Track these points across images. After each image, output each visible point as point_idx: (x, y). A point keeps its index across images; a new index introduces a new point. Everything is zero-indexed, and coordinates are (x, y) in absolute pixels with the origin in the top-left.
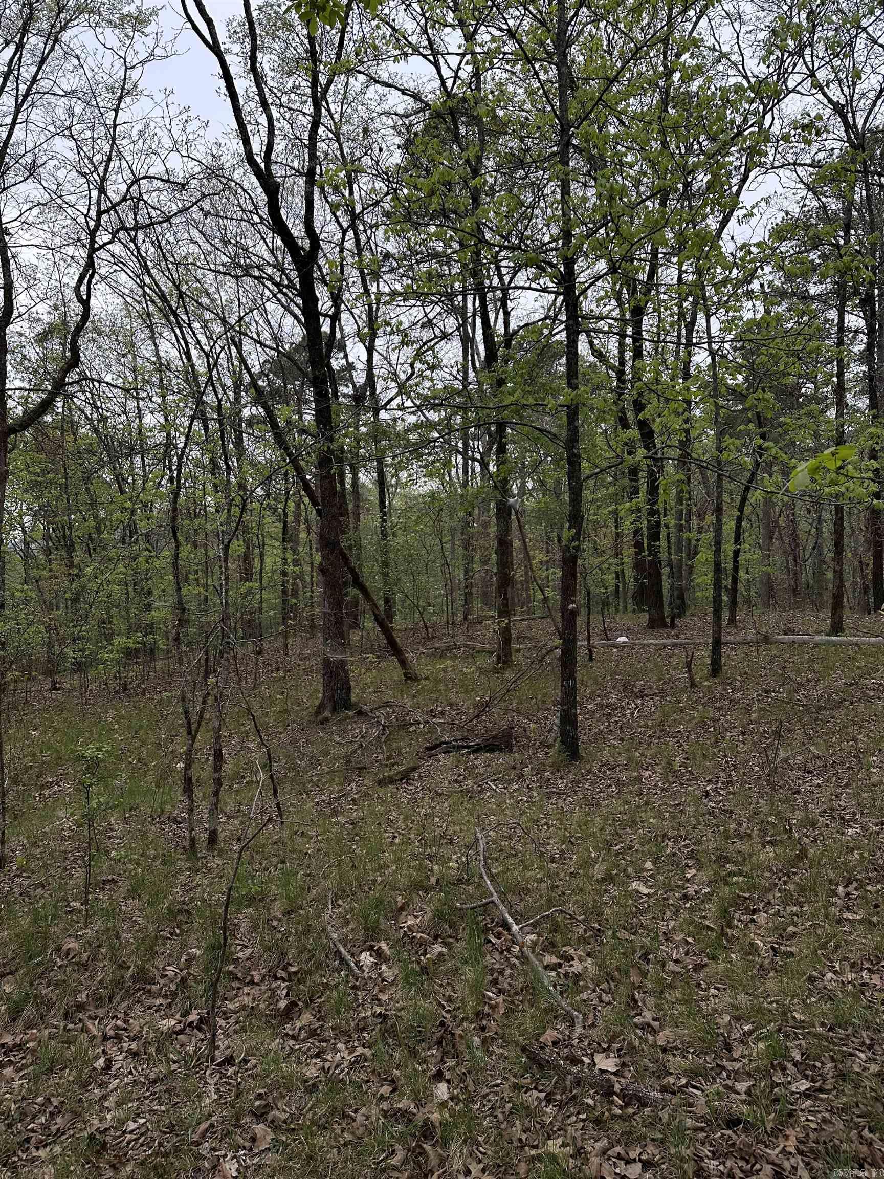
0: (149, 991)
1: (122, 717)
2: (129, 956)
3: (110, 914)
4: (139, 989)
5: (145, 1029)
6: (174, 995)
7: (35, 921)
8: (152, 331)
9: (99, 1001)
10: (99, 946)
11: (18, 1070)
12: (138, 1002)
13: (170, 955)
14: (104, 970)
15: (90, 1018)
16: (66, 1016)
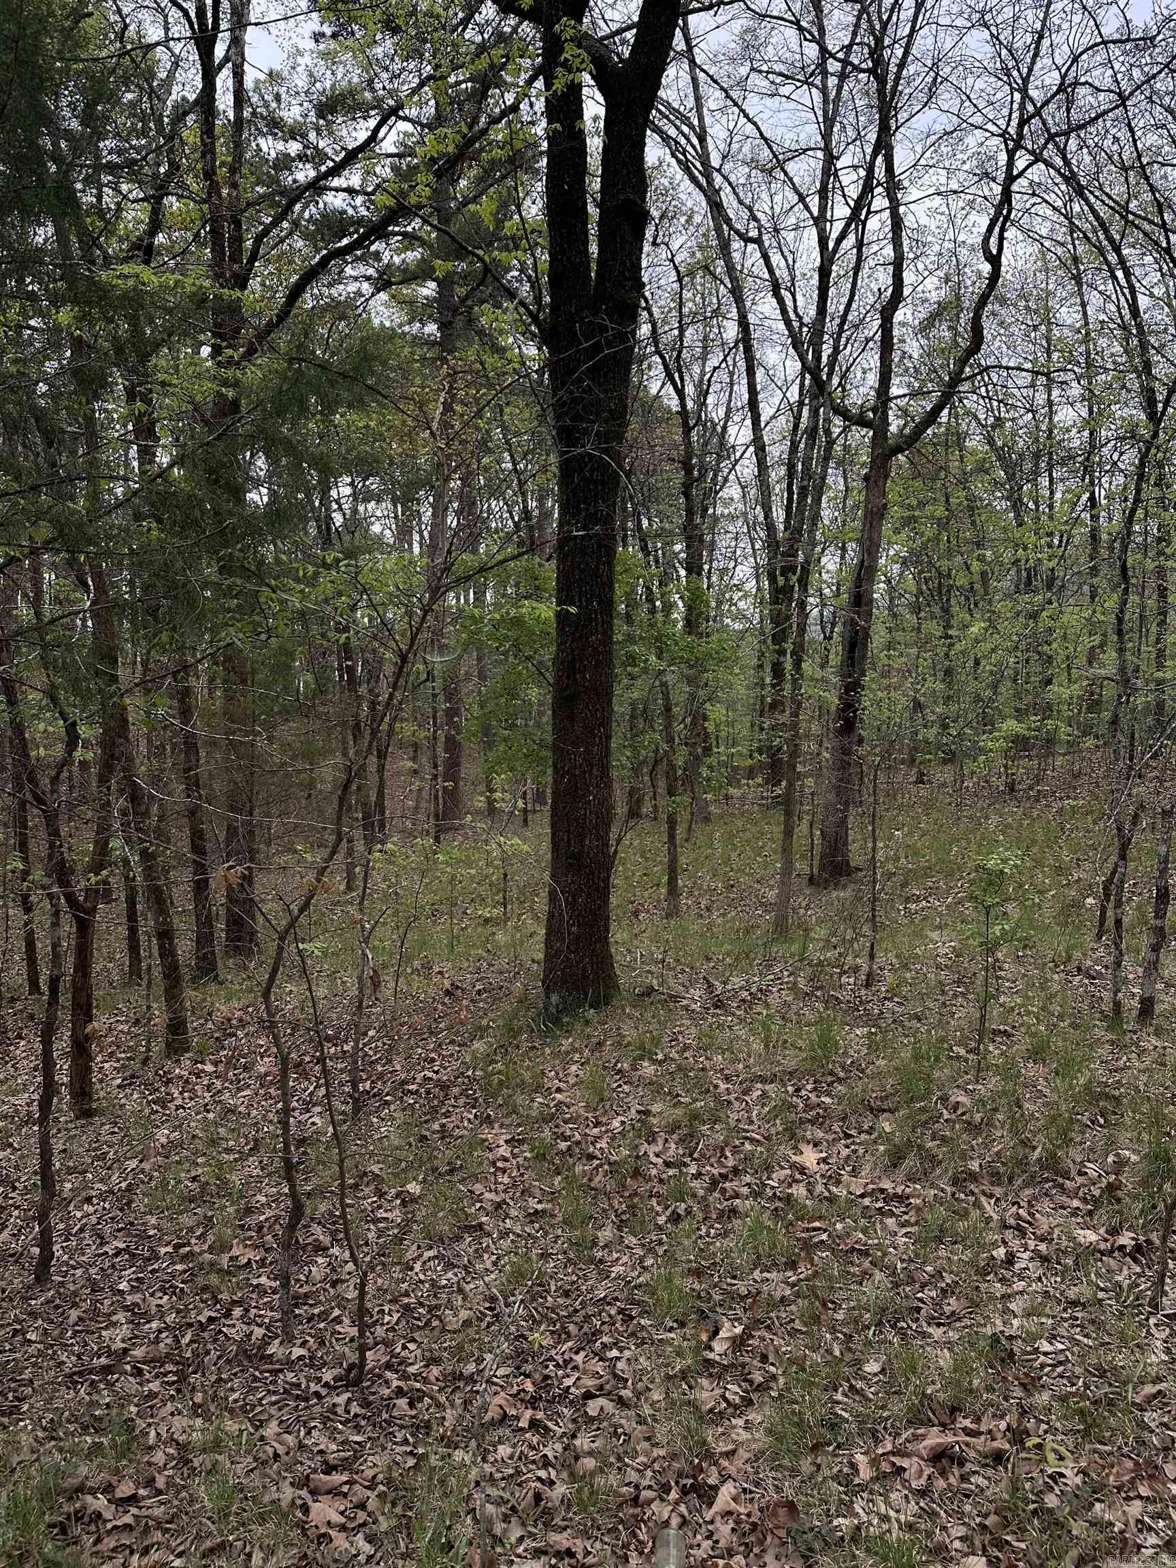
0: (1062, 1186)
1: (1008, 826)
2: (1035, 1134)
3: (1009, 1072)
4: (1047, 1180)
5: (1056, 1231)
6: (1096, 1201)
7: (917, 1057)
8: (1079, 284)
9: (996, 1178)
10: (996, 1110)
11: (903, 1226)
12: (1046, 1195)
13: (1091, 1149)
14: (1002, 1141)
15: (984, 1194)
16: (955, 1182)
